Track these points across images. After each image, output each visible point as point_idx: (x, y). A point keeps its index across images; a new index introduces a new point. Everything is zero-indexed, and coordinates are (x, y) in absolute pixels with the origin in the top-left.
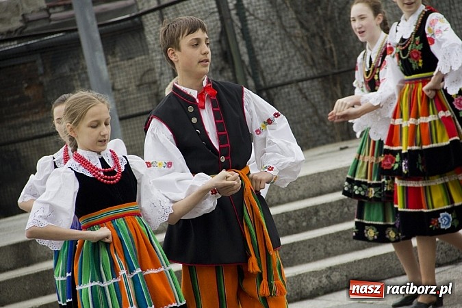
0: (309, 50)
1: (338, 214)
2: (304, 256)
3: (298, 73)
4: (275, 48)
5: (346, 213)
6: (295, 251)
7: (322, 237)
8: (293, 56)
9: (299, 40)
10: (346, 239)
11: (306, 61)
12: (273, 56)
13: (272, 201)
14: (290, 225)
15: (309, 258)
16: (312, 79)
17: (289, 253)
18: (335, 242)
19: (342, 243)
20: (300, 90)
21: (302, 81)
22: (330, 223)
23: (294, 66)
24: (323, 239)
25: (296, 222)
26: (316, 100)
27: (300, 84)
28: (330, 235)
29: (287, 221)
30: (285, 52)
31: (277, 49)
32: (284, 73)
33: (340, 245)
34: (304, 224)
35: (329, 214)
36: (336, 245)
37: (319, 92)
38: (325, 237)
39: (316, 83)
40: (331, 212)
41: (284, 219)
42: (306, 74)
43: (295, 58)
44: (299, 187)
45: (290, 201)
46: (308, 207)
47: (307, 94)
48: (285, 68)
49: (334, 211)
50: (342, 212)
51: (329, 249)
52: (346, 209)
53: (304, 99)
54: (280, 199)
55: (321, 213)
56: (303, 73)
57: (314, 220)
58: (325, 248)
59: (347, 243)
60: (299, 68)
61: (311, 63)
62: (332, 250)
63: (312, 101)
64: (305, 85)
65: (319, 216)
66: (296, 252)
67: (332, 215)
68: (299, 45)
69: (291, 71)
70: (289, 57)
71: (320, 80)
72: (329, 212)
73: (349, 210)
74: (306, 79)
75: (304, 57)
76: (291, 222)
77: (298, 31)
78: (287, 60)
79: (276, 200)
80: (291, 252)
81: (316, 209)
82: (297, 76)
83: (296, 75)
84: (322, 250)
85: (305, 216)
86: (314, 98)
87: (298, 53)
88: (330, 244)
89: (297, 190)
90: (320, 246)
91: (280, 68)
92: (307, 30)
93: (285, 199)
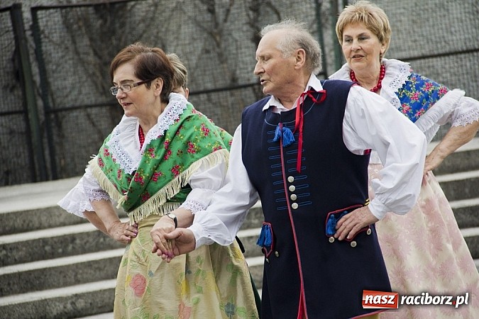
0: (100, 78)
1: (94, 243)
2: (55, 282)
3: (88, 98)
4: (67, 72)
5: (102, 243)
6: (45, 276)
7: (73, 264)
8: (84, 82)
9: (91, 66)
10: (96, 268)
11: (97, 88)
12: (65, 79)
13: (33, 225)
14: (46, 251)
15: (59, 284)
16: (101, 105)
17: (40, 278)
18: (86, 270)
19: (92, 271)
20: (88, 116)
21: (91, 106)
22: (84, 252)
23: (84, 92)
24: (75, 267)
25: (53, 248)
26: (103, 127)
27: (89, 110)
28: (82, 263)
29: (44, 246)
30: (77, 77)
31: (69, 74)
32: (73, 98)
33: (90, 273)
34: (60, 250)
35: (85, 243)
36: (87, 273)
37: (106, 119)
38: (77, 265)
39: (104, 110)
40: (88, 241)
41: (41, 245)
42: (96, 100)
43: (86, 84)
44: (61, 215)
45: (50, 227)
46: (65, 235)
47: (95, 120)
48: (76, 92)
49: (91, 240)
50: (98, 242)
51: (79, 276)
52: (102, 240)
53: (91, 125)
54: (41, 224)
55: (78, 241)
56: (92, 99)
57: (70, 248)
58: (76, 276)
59: (98, 272)
60: (89, 94)
61: (101, 90)
62: (83, 278)
63: (99, 127)
64: (94, 111)
65: (76, 244)
66: (48, 277)
67: (88, 244)
68: (91, 72)
69: (81, 97)
70: (80, 82)
71: (108, 108)
72: (85, 241)
73: (104, 240)
74: (95, 106)
75: (95, 83)
76: (47, 248)
77: (91, 58)
78: (78, 85)
79: (37, 225)
80: (42, 277)
81: (73, 238)
82: (87, 102)
83: (86, 100)
84: (73, 277)
85: (62, 242)
86: (101, 125)
87: (89, 80)
88: (81, 271)
89: (58, 217)
90: (71, 274)
91: (70, 92)
92: (100, 58)
93: (46, 225)
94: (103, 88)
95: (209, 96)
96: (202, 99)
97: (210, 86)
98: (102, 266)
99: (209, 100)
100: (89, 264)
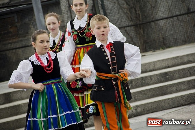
0: (130, 14)
1: (140, 83)
3: (125, 23)
4: (115, 13)
5: (144, 83)
7: (133, 93)
8: (123, 16)
9: (126, 9)
10: (143, 94)
11: (129, 18)
12: (114, 16)
16: (131, 26)
18: (139, 95)
19: (142, 95)
20: (126, 31)
21: (126, 27)
22: (137, 87)
23: (123, 21)
26: (132, 35)
27: (126, 28)
28: (137, 92)
30: (120, 14)
31: (116, 13)
32: (119, 24)
33: (141, 96)
36: (139, 96)
37: (133, 32)
39: (132, 28)
40: (138, 82)
42: (128, 24)
43: (124, 17)
47: (129, 32)
48: (119, 21)
49: (139, 82)
50: (142, 82)
52: (144, 81)
53: (127, 35)
55: (133, 83)
58: (135, 98)
59: (144, 96)
60: (126, 21)
61: (130, 19)
62: (138, 98)
63: (131, 36)
64: (128, 29)
67: (138, 84)
68: (125, 12)
69: (122, 23)
70: (121, 17)
71: (134, 26)
72: (137, 82)
73: (145, 81)
74: (128, 26)
75: (127, 17)
77: (125, 6)
78: (120, 18)
82: (124, 25)
83: (124, 24)
84: (134, 98)
87: (125, 15)
88: (137, 96)
91: (117, 21)
92: (129, 5)
94: (131, 18)
95: (177, 18)
96: (175, 19)
97: (178, 13)
98: (146, 93)
99: (178, 19)
100: (140, 92)
